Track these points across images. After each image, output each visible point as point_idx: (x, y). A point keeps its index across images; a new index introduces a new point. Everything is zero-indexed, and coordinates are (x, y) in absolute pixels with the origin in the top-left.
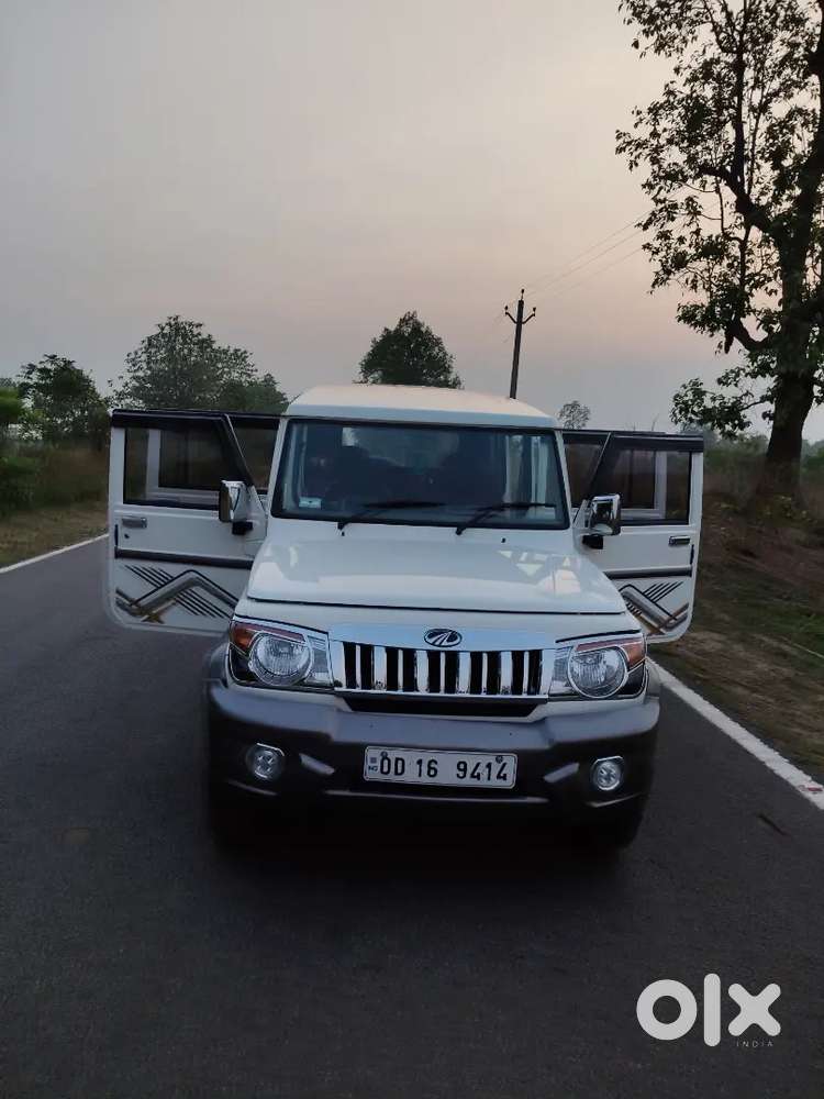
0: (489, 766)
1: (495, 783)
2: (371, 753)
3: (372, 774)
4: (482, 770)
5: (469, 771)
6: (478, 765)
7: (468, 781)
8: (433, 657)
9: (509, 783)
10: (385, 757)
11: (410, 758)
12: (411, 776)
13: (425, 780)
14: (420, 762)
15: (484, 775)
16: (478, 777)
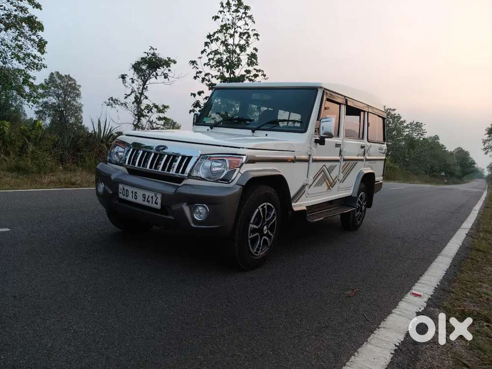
0: (152, 197)
1: (154, 206)
2: (121, 186)
3: (121, 196)
4: (150, 199)
5: (146, 199)
6: (149, 196)
7: (146, 203)
8: (156, 155)
9: (158, 206)
10: (124, 189)
11: (130, 189)
12: (130, 198)
13: (133, 200)
14: (132, 192)
15: (151, 202)
16: (149, 202)
